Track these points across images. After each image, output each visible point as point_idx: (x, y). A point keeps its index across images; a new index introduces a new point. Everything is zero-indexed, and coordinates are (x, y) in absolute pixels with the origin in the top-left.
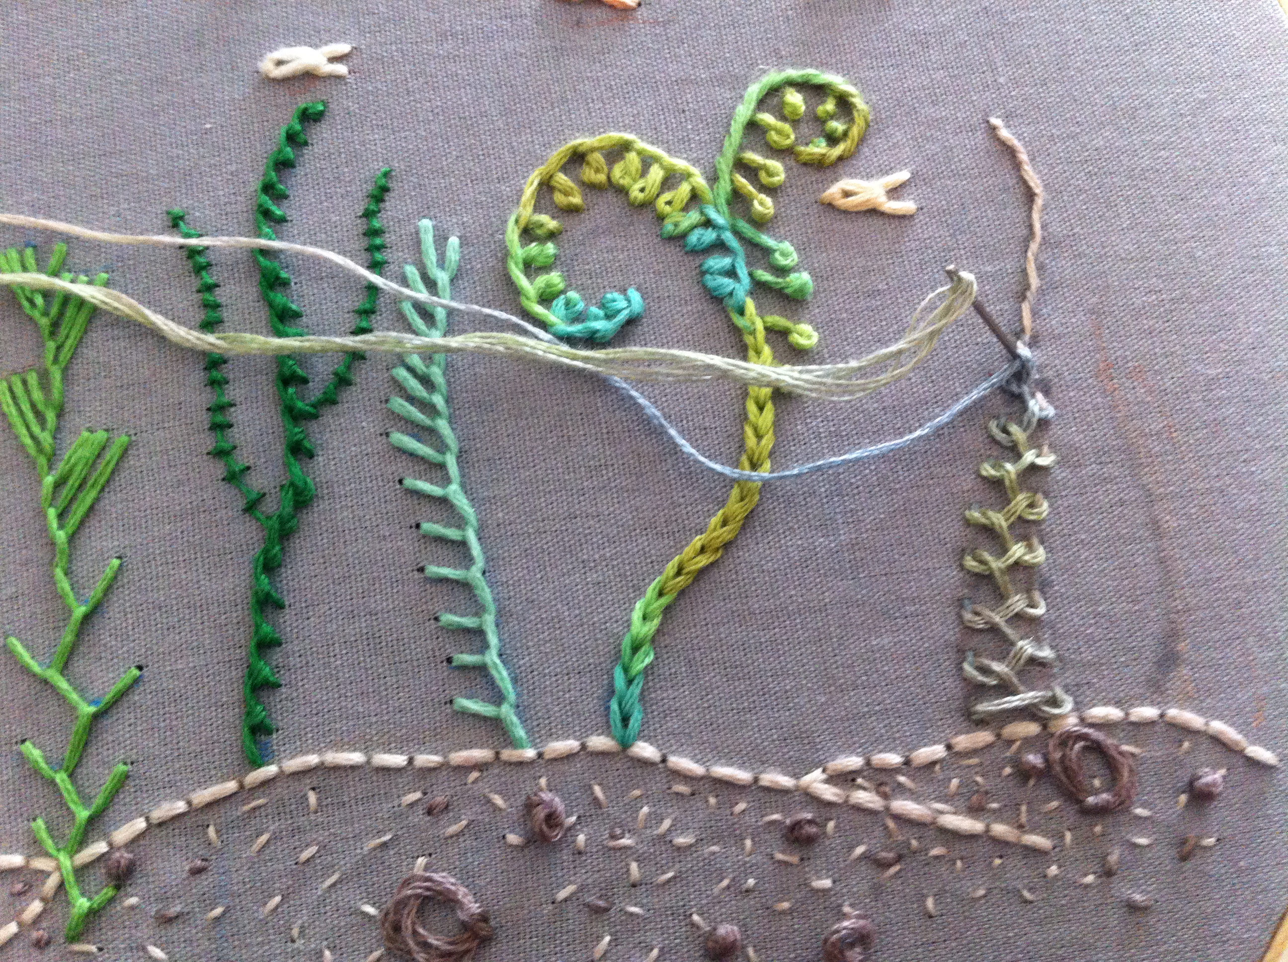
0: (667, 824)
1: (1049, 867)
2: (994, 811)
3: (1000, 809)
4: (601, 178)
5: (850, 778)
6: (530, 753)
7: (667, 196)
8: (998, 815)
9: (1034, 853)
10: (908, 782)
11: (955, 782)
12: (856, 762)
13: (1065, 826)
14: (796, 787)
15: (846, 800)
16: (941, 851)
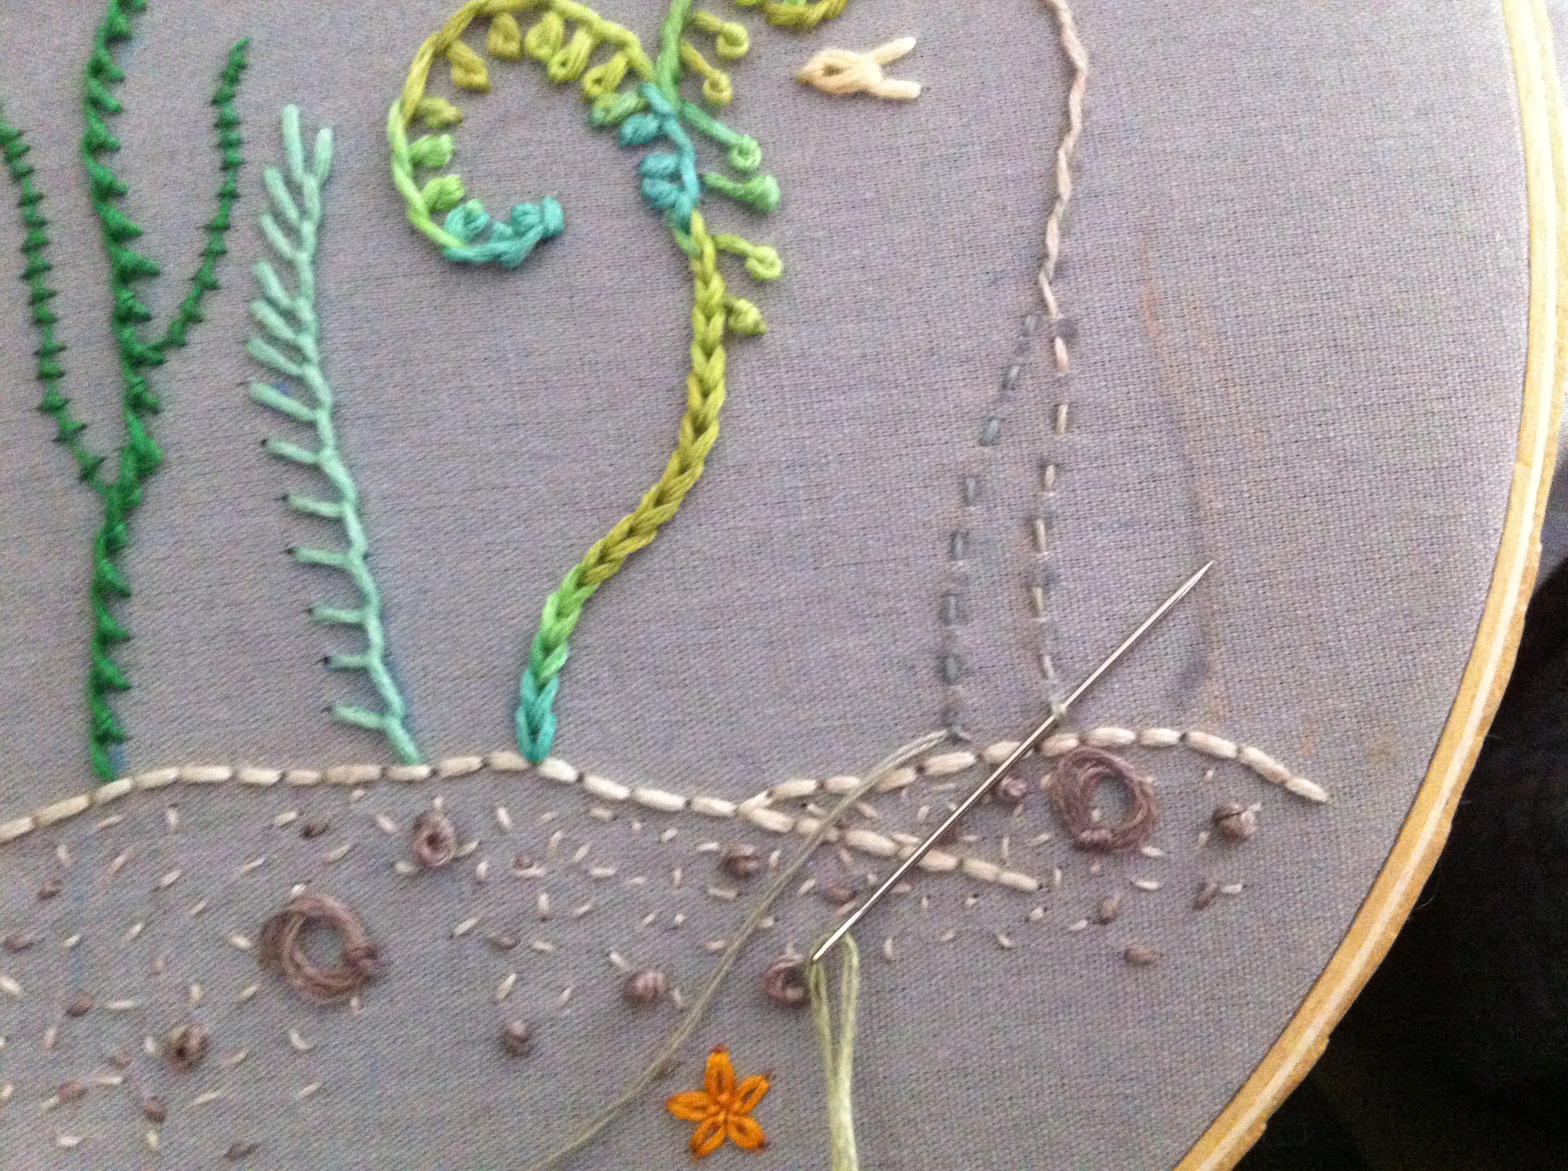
0: (582, 852)
1: (1033, 910)
2: (970, 845)
3: (977, 842)
4: (512, 47)
5: (800, 803)
6: (422, 771)
7: (595, 72)
8: (976, 849)
9: (1014, 891)
10: (868, 810)
11: (924, 810)
12: (808, 786)
13: (1055, 863)
14: (736, 813)
15: (794, 829)
16: (904, 888)
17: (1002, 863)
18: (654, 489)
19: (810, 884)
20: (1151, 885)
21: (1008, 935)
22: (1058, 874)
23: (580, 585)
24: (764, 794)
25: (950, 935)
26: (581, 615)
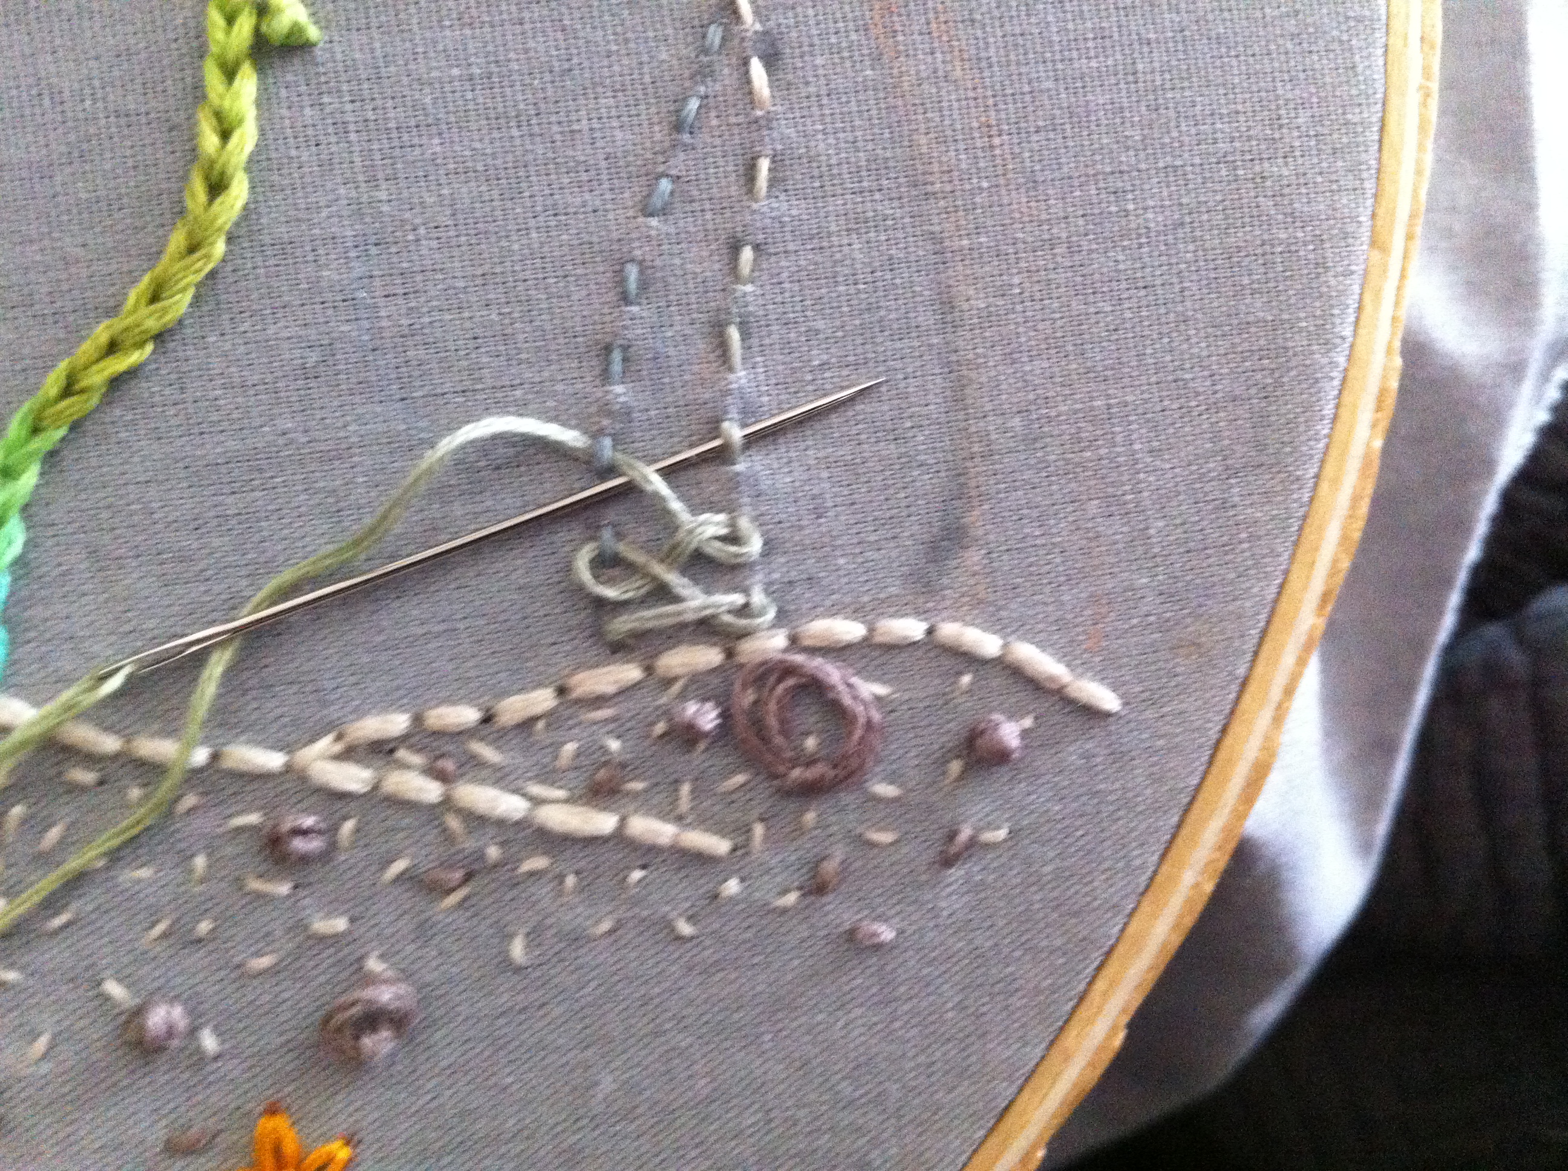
0: (54, 835)
1: (726, 880)
2: (636, 795)
3: (646, 791)
5: (385, 748)
8: (645, 803)
9: (701, 859)
10: (488, 753)
12: (397, 723)
13: (755, 813)
14: (288, 769)
15: (376, 787)
16: (539, 862)
17: (679, 819)
18: (146, 279)
19: (399, 866)
20: (885, 837)
21: (690, 919)
22: (759, 830)
23: (35, 430)
24: (330, 736)
25: (606, 926)
26: (42, 474)
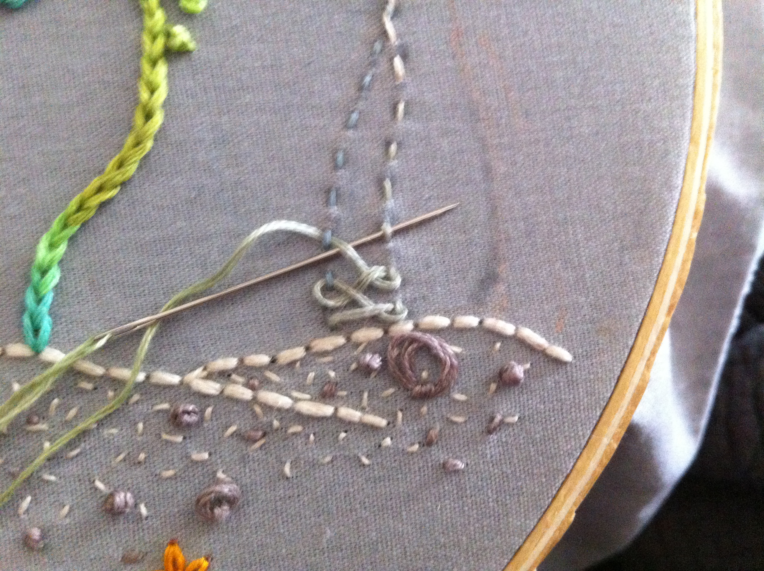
0: (72, 413)
1: (384, 439)
2: (342, 398)
3: (347, 396)
5: (226, 374)
8: (346, 401)
9: (373, 428)
10: (273, 377)
11: (312, 375)
12: (232, 362)
13: (399, 407)
14: (181, 383)
15: (222, 392)
16: (298, 428)
17: (363, 409)
18: (117, 157)
19: (232, 429)
20: (460, 419)
21: (367, 457)
22: (400, 415)
23: (65, 226)
24: (201, 369)
25: (328, 459)
26: (69, 246)
